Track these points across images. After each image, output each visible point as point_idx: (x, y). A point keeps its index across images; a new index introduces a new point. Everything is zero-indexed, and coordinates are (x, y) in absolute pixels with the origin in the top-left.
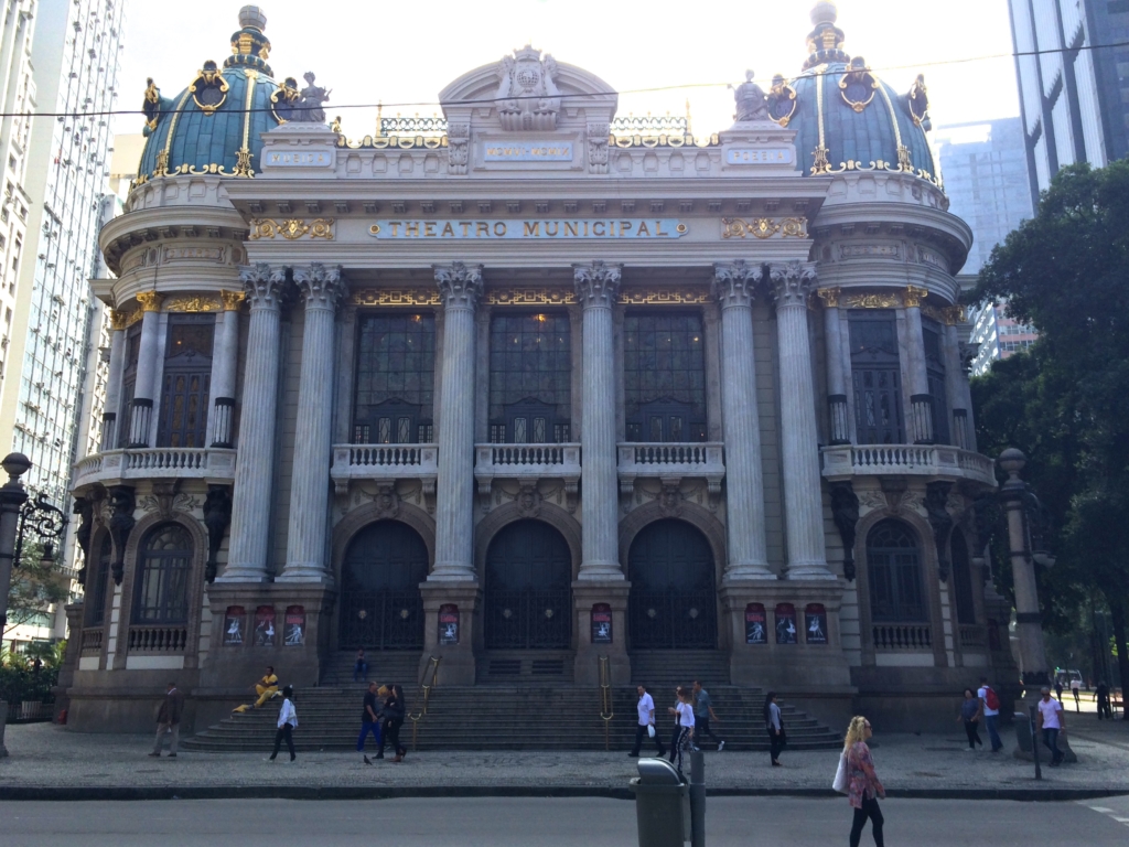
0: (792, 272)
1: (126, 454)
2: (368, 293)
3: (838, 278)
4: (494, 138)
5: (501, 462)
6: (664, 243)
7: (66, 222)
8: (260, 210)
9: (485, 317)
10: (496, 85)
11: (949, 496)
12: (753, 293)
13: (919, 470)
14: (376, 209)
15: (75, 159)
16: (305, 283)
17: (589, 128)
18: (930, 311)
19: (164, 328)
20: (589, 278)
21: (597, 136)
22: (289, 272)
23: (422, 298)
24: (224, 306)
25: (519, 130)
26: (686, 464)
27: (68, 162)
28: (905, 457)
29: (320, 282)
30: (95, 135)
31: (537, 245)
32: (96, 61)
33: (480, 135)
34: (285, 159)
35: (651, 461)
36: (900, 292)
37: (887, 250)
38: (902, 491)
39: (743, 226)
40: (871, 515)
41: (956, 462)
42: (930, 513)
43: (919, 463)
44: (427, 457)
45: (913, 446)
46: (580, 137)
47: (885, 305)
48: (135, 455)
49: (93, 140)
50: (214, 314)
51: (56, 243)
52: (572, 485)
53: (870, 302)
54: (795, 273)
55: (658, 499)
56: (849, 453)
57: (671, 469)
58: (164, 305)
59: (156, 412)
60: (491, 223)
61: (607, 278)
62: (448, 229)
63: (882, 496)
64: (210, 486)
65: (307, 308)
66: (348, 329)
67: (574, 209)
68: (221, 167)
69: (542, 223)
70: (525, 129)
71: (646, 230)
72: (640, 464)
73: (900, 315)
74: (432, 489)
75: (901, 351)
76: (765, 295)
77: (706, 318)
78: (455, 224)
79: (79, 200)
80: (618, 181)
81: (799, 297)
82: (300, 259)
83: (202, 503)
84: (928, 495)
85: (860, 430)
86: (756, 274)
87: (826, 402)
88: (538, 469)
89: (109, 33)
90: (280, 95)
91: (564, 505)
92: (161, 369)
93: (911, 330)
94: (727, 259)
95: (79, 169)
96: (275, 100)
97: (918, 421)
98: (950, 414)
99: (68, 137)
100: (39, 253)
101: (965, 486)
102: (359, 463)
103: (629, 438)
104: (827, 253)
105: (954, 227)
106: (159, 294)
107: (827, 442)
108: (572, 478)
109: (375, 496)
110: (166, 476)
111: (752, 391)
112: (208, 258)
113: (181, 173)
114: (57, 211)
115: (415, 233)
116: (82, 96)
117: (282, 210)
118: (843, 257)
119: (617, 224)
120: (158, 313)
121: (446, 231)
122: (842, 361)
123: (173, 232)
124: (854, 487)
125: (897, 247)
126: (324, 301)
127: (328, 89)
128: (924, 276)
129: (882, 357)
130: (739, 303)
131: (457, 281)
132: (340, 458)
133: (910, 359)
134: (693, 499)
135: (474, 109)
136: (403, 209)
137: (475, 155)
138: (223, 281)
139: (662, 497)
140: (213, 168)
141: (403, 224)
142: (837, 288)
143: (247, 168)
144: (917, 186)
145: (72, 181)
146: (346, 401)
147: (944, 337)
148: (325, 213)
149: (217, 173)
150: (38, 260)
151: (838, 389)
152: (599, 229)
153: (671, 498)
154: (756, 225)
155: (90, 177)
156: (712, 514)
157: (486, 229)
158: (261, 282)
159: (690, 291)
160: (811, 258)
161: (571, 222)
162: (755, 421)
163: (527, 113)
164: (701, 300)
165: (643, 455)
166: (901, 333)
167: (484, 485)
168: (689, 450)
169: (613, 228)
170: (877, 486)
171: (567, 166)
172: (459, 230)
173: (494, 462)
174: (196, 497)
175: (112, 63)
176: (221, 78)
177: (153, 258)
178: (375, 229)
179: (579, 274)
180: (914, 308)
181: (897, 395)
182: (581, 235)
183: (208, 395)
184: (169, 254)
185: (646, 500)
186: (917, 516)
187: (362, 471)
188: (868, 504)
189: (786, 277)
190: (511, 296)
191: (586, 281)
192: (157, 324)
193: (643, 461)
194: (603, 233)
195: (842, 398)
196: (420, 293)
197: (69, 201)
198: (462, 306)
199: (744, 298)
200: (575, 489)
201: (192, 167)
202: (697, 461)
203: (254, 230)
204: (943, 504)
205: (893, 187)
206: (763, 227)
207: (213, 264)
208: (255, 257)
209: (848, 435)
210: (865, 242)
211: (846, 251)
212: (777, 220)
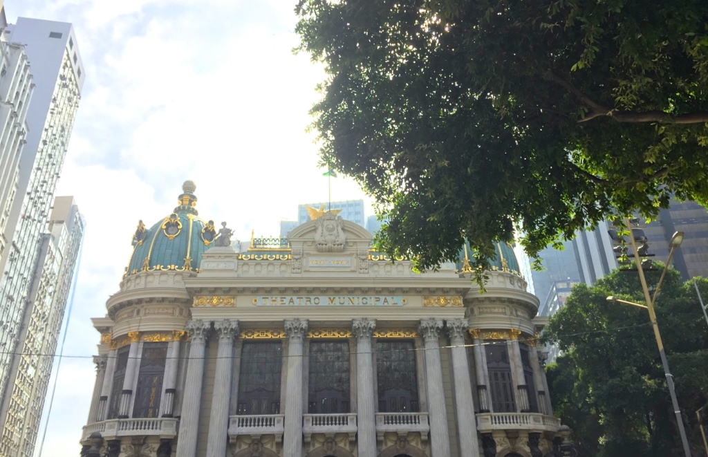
0: (457, 324)
1: (119, 422)
2: (249, 332)
3: (478, 324)
4: (314, 255)
5: (316, 424)
6: (396, 308)
7: (22, 252)
8: (199, 292)
9: (307, 344)
10: (315, 230)
11: (539, 440)
12: (439, 334)
13: (524, 426)
14: (256, 291)
15: (32, 215)
16: (220, 329)
17: (359, 252)
18: (523, 340)
19: (141, 351)
20: (360, 326)
21: (363, 255)
22: (212, 324)
23: (275, 334)
24: (173, 338)
25: (325, 252)
26: (410, 424)
27: (29, 217)
28: (517, 419)
29: (228, 329)
30: (45, 200)
31: (334, 309)
32: (52, 160)
33: (307, 254)
34: (212, 266)
35: (392, 423)
36: (508, 331)
37: (501, 310)
38: (517, 438)
39: (433, 300)
40: (502, 451)
41: (542, 422)
42: (531, 450)
43: (524, 423)
44: (278, 422)
45: (520, 413)
46: (355, 256)
47: (502, 338)
48: (123, 422)
49: (44, 203)
50: (167, 342)
51: (15, 264)
52: (353, 436)
53: (494, 336)
54: (458, 324)
55: (396, 443)
56: (489, 417)
57: (403, 428)
58: (142, 338)
59: (134, 397)
60: (312, 298)
61: (369, 326)
62: (291, 301)
63: (507, 440)
64: (161, 440)
65: (220, 341)
66: (238, 351)
67: (351, 291)
68: (177, 267)
69: (337, 298)
70: (329, 251)
71: (387, 302)
72: (387, 425)
73: (509, 343)
74: (280, 440)
75: (511, 361)
76: (445, 334)
77: (416, 345)
78: (295, 298)
79: (31, 239)
80: (374, 279)
81: (461, 337)
82: (219, 317)
83: (156, 449)
84: (529, 439)
85: (494, 405)
86: (440, 325)
87: (477, 389)
88: (335, 428)
89: (60, 144)
90: (206, 229)
91: (348, 448)
92: (138, 373)
93: (514, 352)
94: (426, 317)
95: (34, 220)
96: (203, 231)
97: (521, 399)
98: (537, 393)
99: (31, 203)
100: (5, 271)
101: (547, 434)
102: (242, 426)
103: (380, 411)
104: (472, 311)
105: (532, 300)
106: (140, 332)
107: (478, 410)
108: (352, 433)
109: (250, 444)
110: (140, 434)
111: (441, 385)
112: (167, 313)
113: (156, 270)
114: (19, 246)
115: (276, 303)
116: (42, 179)
117: (210, 292)
118: (480, 313)
119: (373, 299)
120: (139, 342)
121: (290, 302)
122: (483, 367)
123: (151, 300)
124: (494, 435)
125: (505, 308)
126: (229, 338)
127: (233, 230)
128: (518, 324)
129: (502, 364)
130: (433, 339)
131: (296, 328)
132: (233, 423)
133: (516, 367)
134: (413, 444)
135: (304, 242)
136: (269, 291)
137: (305, 264)
138: (174, 325)
139: (398, 443)
140: (173, 267)
141: (270, 297)
142: (478, 329)
143: (189, 266)
144: (512, 278)
145: (29, 227)
146: (236, 391)
147: (530, 353)
148: (231, 293)
149: (174, 269)
150: (4, 275)
151: (482, 382)
152: (365, 301)
153: (402, 443)
154: (439, 300)
155: (39, 224)
156: (423, 452)
157: (310, 301)
158: (198, 329)
159: (408, 331)
160: (465, 316)
161: (351, 297)
162: (443, 401)
163: (330, 245)
164: (413, 335)
165: (388, 420)
166: (510, 352)
167: (307, 437)
168: (411, 417)
169: (371, 300)
170: (504, 435)
171: (349, 270)
172: (297, 301)
173: (313, 424)
174: (154, 445)
175: (59, 160)
176: (179, 222)
177: (138, 313)
178: (256, 301)
179: (356, 324)
180: (515, 339)
181: (511, 385)
182: (356, 304)
183: (161, 387)
184: (147, 311)
185: (390, 444)
186: (525, 451)
187: (245, 430)
188: (501, 445)
189: (454, 326)
190: (320, 333)
191: (359, 328)
192: (138, 348)
193: (388, 423)
194: (366, 303)
195: (484, 387)
196: (274, 331)
197: (26, 240)
198: (298, 340)
199: (435, 336)
200: (354, 439)
201: (162, 266)
202: (415, 423)
203: (196, 301)
204: (537, 444)
205: (501, 279)
206: (442, 301)
207: (170, 317)
208: (196, 315)
209: (488, 407)
210: (489, 306)
211: (481, 310)
212: (449, 297)
